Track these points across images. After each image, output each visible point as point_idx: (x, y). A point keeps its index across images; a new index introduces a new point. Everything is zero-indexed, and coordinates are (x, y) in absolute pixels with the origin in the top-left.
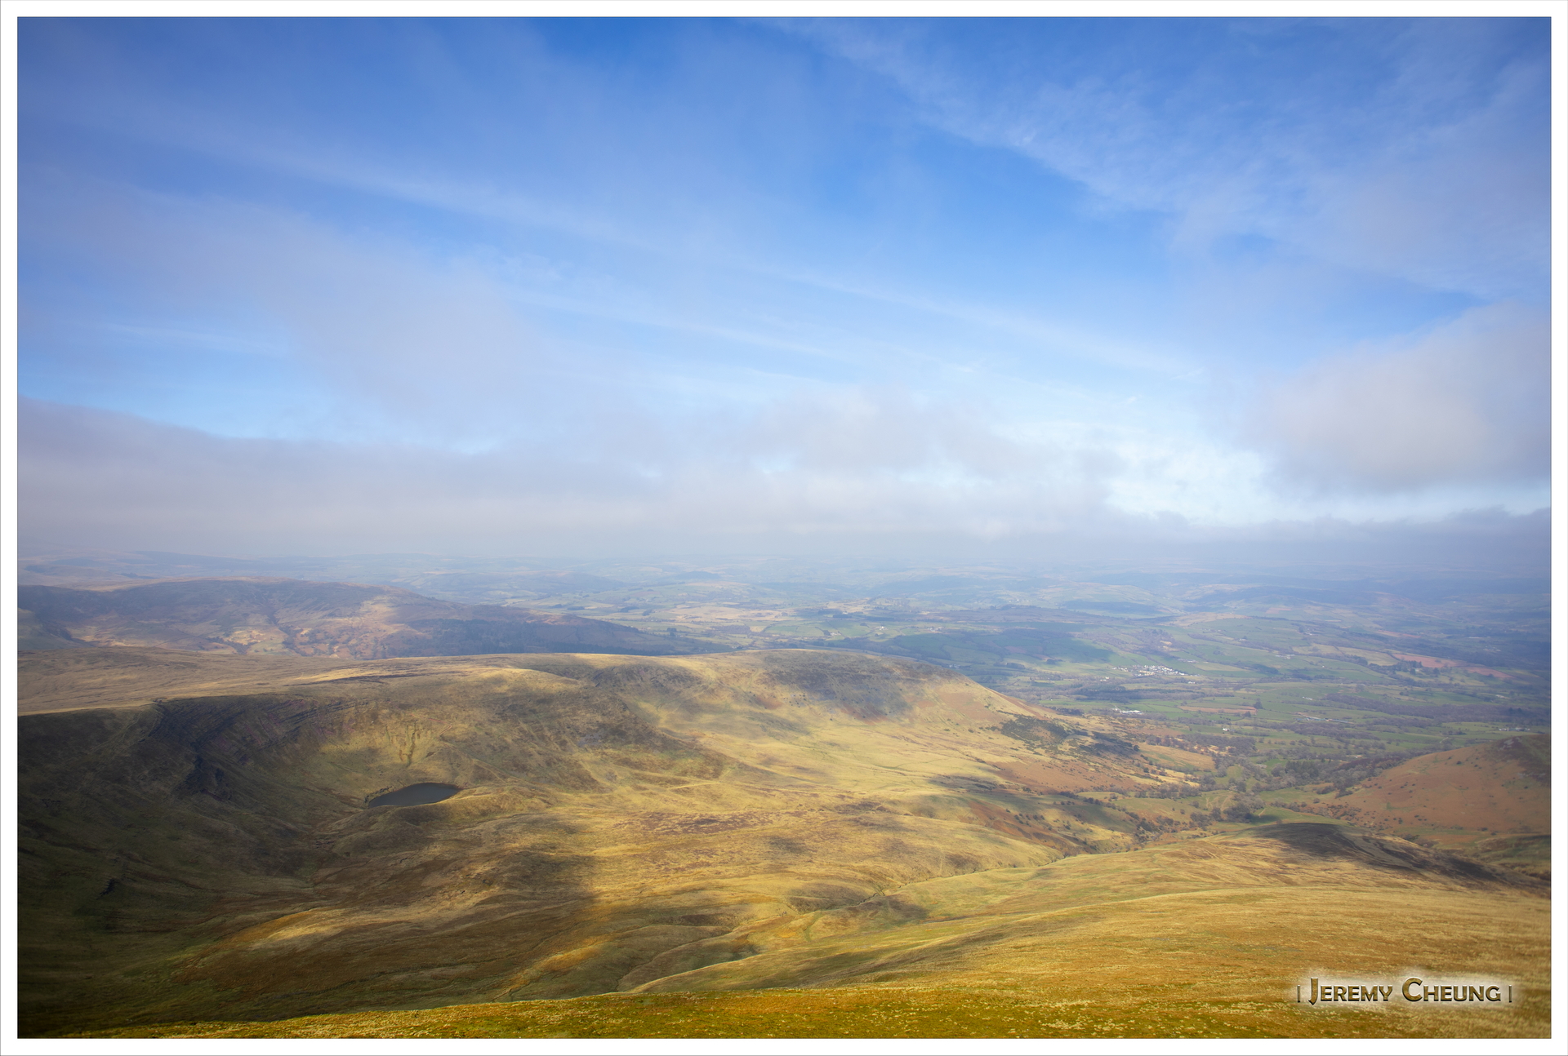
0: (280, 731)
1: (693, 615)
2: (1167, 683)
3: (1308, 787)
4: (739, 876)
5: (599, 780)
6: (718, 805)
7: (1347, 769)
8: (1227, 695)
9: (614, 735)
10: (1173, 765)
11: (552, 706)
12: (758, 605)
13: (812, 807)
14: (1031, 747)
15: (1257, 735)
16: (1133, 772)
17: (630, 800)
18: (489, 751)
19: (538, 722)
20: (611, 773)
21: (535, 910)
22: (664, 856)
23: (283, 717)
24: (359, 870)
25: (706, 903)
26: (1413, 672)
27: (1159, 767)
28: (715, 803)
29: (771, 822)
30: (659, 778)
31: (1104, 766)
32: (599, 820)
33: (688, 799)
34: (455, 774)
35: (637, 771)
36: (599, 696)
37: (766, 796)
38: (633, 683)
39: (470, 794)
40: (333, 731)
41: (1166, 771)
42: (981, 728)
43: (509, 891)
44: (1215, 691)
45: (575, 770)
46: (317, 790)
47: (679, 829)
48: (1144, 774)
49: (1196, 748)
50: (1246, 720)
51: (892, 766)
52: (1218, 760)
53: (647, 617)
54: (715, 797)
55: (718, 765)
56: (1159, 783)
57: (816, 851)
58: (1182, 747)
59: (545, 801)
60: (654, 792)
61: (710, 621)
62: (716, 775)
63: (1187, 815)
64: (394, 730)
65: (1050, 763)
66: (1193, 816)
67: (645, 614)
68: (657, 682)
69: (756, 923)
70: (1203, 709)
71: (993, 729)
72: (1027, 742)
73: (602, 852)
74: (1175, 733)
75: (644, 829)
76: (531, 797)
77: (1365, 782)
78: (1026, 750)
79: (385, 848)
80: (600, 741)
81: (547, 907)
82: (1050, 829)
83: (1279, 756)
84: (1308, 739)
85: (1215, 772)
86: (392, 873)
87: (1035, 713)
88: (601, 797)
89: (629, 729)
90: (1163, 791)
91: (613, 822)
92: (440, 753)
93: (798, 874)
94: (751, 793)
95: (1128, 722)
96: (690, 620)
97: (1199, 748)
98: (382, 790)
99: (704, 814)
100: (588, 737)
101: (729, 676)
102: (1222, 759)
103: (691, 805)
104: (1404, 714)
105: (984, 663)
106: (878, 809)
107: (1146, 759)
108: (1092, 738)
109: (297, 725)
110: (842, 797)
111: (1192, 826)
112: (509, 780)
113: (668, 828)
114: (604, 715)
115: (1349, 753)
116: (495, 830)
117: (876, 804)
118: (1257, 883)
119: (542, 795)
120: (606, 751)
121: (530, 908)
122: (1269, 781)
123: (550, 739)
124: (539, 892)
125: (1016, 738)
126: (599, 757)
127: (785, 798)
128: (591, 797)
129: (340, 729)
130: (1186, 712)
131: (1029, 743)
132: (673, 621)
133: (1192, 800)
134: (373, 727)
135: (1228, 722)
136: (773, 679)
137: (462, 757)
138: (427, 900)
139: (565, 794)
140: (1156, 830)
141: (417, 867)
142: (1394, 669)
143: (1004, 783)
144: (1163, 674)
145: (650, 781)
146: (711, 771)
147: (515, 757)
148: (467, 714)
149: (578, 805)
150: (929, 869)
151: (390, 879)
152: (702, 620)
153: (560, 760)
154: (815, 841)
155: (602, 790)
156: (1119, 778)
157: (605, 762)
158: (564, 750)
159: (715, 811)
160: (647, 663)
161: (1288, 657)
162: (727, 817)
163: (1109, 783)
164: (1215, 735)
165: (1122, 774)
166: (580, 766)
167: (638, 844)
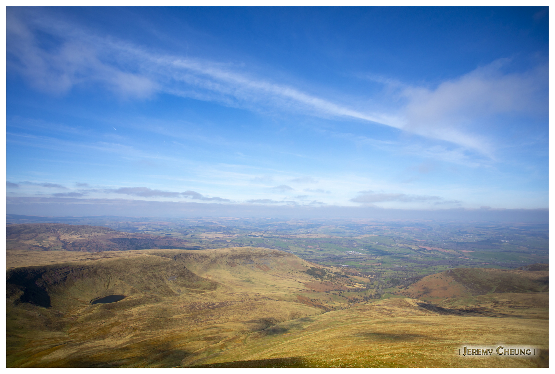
0: (59, 278)
1: (208, 236)
2: (356, 256)
3: (397, 287)
4: (222, 323)
5: (175, 292)
6: (215, 299)
7: (407, 281)
8: (373, 260)
9: (180, 276)
10: (358, 281)
11: (159, 267)
12: (229, 233)
13: (246, 299)
14: (315, 277)
15: (382, 272)
16: (346, 284)
17: (186, 299)
18: (137, 283)
19: (154, 273)
20: (179, 290)
21: (152, 338)
22: (197, 317)
23: (60, 273)
24: (87, 327)
25: (211, 333)
26: (424, 251)
27: (354, 282)
28: (214, 298)
29: (233, 304)
30: (196, 291)
31: (338, 283)
32: (175, 306)
33: (205, 298)
34: (124, 292)
35: (188, 289)
36: (176, 264)
37: (231, 296)
38: (187, 259)
39: (129, 298)
40: (79, 277)
41: (356, 283)
42: (300, 272)
43: (142, 332)
44: (370, 258)
45: (167, 289)
46: (72, 299)
47: (202, 308)
48: (349, 285)
49: (364, 276)
50: (379, 267)
51: (272, 285)
52: (371, 279)
53: (192, 237)
54: (214, 297)
55: (216, 286)
56: (354, 288)
57: (248, 314)
58: (360, 276)
59: (156, 300)
60: (194, 295)
61: (213, 238)
62: (215, 289)
63: (363, 297)
64: (102, 277)
65: (321, 282)
66: (364, 297)
67: (192, 236)
68: (196, 258)
69: (228, 339)
70: (366, 264)
71: (304, 272)
72: (314, 276)
73: (176, 317)
74: (358, 272)
75: (190, 308)
76: (151, 299)
77: (412, 284)
78: (314, 278)
79: (97, 319)
80: (176, 279)
81: (155, 337)
82: (322, 303)
83: (388, 278)
84: (396, 272)
85: (370, 283)
86: (99, 328)
87: (316, 266)
88: (176, 298)
89: (186, 274)
90: (355, 290)
91: (179, 306)
92: (119, 284)
93: (242, 322)
94: (226, 295)
95: (345, 269)
96: (207, 238)
97: (366, 276)
98: (97, 298)
99: (211, 302)
100: (172, 277)
101: (220, 256)
102: (372, 279)
103: (206, 300)
104: (422, 264)
105: (301, 251)
106: (268, 299)
107: (350, 280)
108: (334, 274)
109: (66, 276)
110: (256, 295)
111: (364, 301)
112: (143, 293)
113: (198, 308)
114: (177, 270)
115: (408, 276)
116: (138, 311)
117: (267, 297)
118: (383, 317)
119: (155, 298)
120: (178, 282)
121: (150, 338)
122: (386, 285)
123: (158, 279)
124: (153, 332)
125: (311, 275)
126: (175, 284)
127: (238, 296)
128: (172, 298)
129: (82, 277)
130: (361, 265)
131: (315, 276)
132: (201, 238)
133: (364, 292)
134: (95, 276)
135: (373, 268)
136: (234, 257)
137: (127, 285)
138: (112, 337)
139: (163, 297)
140: (353, 302)
141: (109, 325)
142: (419, 250)
143: (307, 289)
144: (355, 253)
145: (193, 292)
146: (213, 288)
147: (146, 285)
148: (129, 270)
149: (168, 301)
150: (284, 318)
151: (98, 330)
152: (211, 238)
153: (161, 286)
154: (248, 310)
155: (176, 295)
156: (342, 286)
157: (177, 286)
158: (163, 282)
159: (214, 301)
160: (192, 252)
161: (390, 247)
162: (218, 303)
163: (339, 288)
164: (370, 272)
165: (343, 285)
166: (169, 287)
167: (188, 314)
